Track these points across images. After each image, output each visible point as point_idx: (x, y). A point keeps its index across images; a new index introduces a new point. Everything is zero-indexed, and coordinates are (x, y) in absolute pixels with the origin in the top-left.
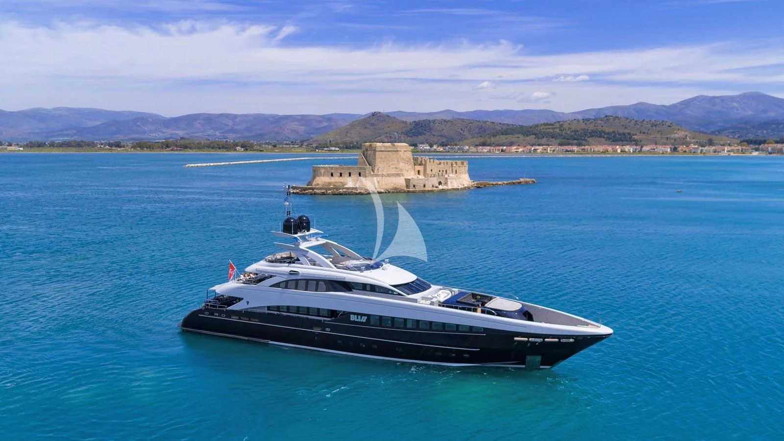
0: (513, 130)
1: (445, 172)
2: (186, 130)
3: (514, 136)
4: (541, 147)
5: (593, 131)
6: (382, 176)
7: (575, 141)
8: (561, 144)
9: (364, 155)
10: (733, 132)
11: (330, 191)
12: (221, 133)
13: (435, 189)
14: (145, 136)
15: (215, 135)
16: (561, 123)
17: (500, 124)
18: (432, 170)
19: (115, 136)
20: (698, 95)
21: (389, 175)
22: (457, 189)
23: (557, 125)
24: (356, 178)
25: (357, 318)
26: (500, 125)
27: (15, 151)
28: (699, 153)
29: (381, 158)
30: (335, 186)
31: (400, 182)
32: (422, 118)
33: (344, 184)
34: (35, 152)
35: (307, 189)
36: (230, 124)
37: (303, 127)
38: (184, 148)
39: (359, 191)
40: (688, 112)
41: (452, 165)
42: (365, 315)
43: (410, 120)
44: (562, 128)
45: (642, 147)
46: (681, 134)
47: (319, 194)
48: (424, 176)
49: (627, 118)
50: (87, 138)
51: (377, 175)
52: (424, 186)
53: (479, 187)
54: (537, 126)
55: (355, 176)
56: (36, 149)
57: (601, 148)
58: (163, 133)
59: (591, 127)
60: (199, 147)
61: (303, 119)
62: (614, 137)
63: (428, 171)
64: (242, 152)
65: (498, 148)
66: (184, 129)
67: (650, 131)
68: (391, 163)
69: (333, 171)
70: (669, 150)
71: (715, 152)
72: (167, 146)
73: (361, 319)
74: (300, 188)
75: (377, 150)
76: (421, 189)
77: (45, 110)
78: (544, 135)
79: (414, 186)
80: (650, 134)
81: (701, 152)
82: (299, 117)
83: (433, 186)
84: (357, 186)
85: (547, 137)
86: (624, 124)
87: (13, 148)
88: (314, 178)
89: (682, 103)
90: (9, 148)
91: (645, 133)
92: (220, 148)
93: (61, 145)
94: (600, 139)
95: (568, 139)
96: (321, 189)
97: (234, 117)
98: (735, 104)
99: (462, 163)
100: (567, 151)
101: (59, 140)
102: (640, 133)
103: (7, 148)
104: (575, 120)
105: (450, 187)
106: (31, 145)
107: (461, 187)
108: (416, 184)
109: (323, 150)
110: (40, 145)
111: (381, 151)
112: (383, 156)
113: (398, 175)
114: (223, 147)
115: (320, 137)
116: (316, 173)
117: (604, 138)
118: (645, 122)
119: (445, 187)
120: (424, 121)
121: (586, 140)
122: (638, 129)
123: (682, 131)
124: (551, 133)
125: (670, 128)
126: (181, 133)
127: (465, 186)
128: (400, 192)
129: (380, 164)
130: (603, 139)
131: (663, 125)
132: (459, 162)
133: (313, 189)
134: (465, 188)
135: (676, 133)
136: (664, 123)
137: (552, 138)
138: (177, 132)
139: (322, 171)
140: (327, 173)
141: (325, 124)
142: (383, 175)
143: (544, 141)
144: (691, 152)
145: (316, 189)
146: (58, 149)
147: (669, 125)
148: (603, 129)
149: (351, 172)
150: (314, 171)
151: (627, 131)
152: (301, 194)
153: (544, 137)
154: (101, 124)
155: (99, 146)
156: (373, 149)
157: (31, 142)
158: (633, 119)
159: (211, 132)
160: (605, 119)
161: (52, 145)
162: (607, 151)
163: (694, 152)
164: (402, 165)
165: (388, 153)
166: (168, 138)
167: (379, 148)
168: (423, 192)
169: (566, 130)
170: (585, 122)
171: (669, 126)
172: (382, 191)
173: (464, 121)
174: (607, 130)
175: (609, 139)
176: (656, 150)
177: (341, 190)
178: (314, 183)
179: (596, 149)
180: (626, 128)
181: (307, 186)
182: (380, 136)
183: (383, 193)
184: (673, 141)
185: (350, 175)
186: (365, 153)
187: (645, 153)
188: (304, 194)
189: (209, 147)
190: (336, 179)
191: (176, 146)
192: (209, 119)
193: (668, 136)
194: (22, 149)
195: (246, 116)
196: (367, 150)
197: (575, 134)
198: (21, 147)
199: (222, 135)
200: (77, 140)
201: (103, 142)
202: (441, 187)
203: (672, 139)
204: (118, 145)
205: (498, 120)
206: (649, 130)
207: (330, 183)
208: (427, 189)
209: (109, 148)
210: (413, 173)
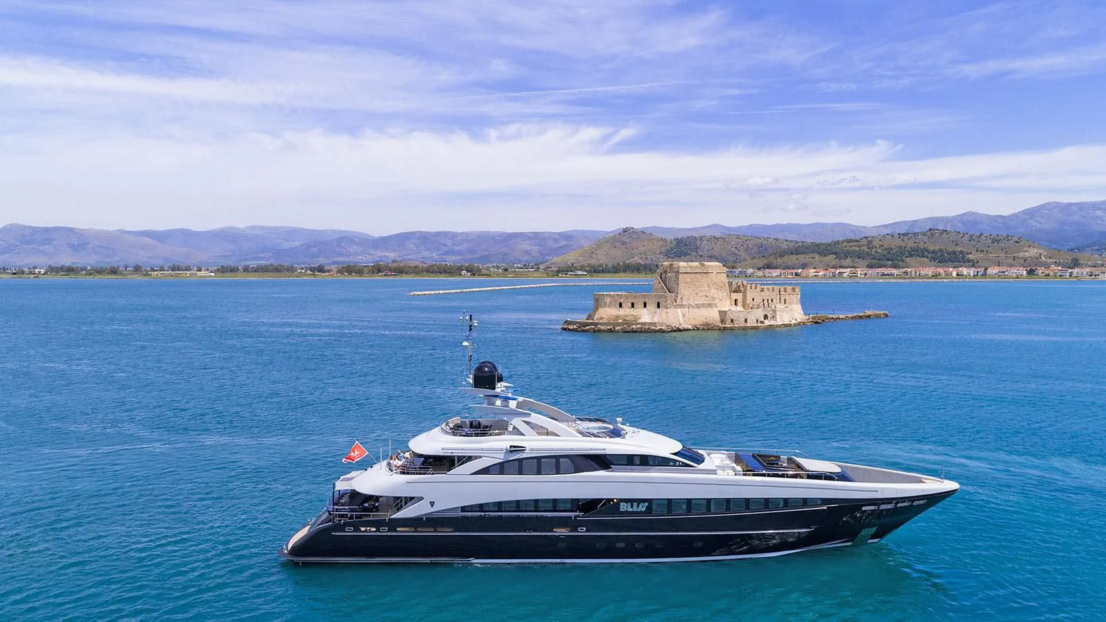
0: (807, 248)
1: (770, 301)
2: (397, 251)
3: (807, 256)
4: (849, 270)
5: (912, 249)
6: (689, 308)
7: (890, 262)
8: (871, 266)
9: (661, 278)
10: (1098, 250)
11: (618, 328)
12: (437, 255)
13: (760, 325)
14: (351, 259)
15: (432, 257)
16: (869, 239)
17: (786, 241)
18: (753, 299)
19: (315, 259)
20: (1048, 201)
21: (698, 306)
22: (790, 325)
23: (864, 242)
24: (653, 310)
25: (632, 507)
26: (786, 243)
27: (204, 277)
28: (1068, 276)
29: (686, 282)
30: (625, 320)
31: (712, 316)
32: (685, 235)
33: (636, 318)
34: (229, 278)
35: (587, 325)
36: (449, 244)
37: (536, 247)
38: (400, 273)
39: (658, 328)
40: (1034, 224)
41: (780, 291)
42: (644, 501)
43: (670, 237)
44: (871, 245)
45: (986, 269)
46: (1033, 252)
47: (604, 331)
48: (743, 306)
49: (959, 232)
50: (286, 262)
51: (682, 306)
52: (746, 321)
53: (816, 323)
54: (837, 243)
55: (652, 307)
56: (230, 274)
57: (929, 271)
58: (370, 255)
59: (910, 244)
60: (416, 271)
61: (536, 237)
62: (941, 256)
63: (749, 300)
64: (469, 277)
65: (790, 271)
66: (395, 251)
67: (990, 248)
68: (699, 289)
69: (621, 301)
70: (1025, 273)
71: (1090, 275)
72: (379, 271)
73: (638, 507)
74: (578, 323)
75: (680, 271)
76: (741, 325)
77: (238, 229)
78: (847, 255)
79: (732, 321)
80: (991, 253)
81: (1070, 276)
82: (531, 235)
83: (757, 321)
84: (655, 320)
85: (851, 257)
86: (954, 239)
87: (203, 273)
88: (596, 309)
89: (1024, 212)
90: (199, 274)
91: (983, 251)
92: (441, 273)
93: (256, 270)
94: (922, 259)
95: (880, 260)
96: (607, 324)
97: (454, 236)
98: (1099, 213)
99: (794, 290)
100: (883, 274)
101: (253, 264)
102: (977, 251)
103: (196, 274)
104: (888, 234)
105: (779, 322)
106: (223, 270)
107: (794, 322)
108: (735, 318)
109: (567, 274)
110: (233, 270)
111: (686, 273)
112: (689, 280)
113: (710, 305)
114: (445, 272)
115: (558, 260)
116: (598, 303)
117: (927, 257)
118: (983, 237)
119: (772, 322)
120: (688, 237)
121: (904, 260)
122: (974, 246)
123: (1034, 247)
124: (857, 252)
125: (1017, 244)
126: (392, 255)
127: (799, 320)
128: (712, 329)
129: (685, 291)
130: (926, 259)
131: (1008, 241)
132: (789, 288)
133: (596, 324)
134: (799, 324)
135: (1027, 251)
136: (1010, 238)
137: (859, 258)
138: (387, 254)
139: (608, 300)
140: (613, 303)
141: (563, 243)
142: (689, 306)
143: (848, 262)
144: (1055, 276)
145: (601, 324)
146: (253, 274)
147: (1017, 240)
148: (926, 245)
149: (647, 301)
150: (597, 300)
151: (958, 249)
152: (580, 331)
153: (847, 257)
154: (301, 245)
155: (299, 271)
156: (674, 270)
157: (222, 267)
158: (967, 234)
159: (426, 254)
160: (929, 233)
161: (246, 269)
162: (939, 275)
163: (1060, 276)
164: (713, 292)
165: (696, 275)
166: (378, 261)
167: (683, 269)
168: (745, 328)
169: (876, 248)
170: (902, 237)
171: (1017, 242)
172: (690, 327)
173: (739, 238)
174: (932, 248)
175: (935, 259)
176: (1006, 273)
177: (634, 327)
178: (596, 317)
179: (923, 273)
180: (957, 245)
181: (587, 319)
182: (633, 258)
183: (691, 330)
184: (1022, 261)
185: (645, 306)
186: (663, 276)
187: (991, 277)
188: (584, 331)
189: (428, 271)
190: (626, 311)
191: (391, 270)
192: (424, 239)
193: (1015, 255)
194: (213, 274)
195: (467, 234)
196: (665, 272)
197: (889, 253)
198: (212, 272)
199: (440, 257)
200: (275, 264)
201: (303, 266)
202: (767, 323)
203: (1021, 258)
204: (321, 269)
205: (780, 236)
206: (988, 247)
207: (618, 317)
208: (749, 325)
209: (311, 273)
210: (728, 303)
